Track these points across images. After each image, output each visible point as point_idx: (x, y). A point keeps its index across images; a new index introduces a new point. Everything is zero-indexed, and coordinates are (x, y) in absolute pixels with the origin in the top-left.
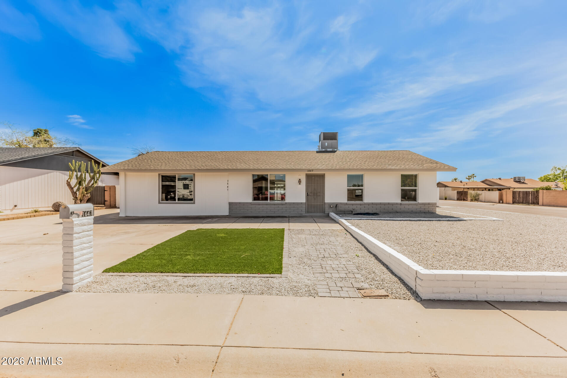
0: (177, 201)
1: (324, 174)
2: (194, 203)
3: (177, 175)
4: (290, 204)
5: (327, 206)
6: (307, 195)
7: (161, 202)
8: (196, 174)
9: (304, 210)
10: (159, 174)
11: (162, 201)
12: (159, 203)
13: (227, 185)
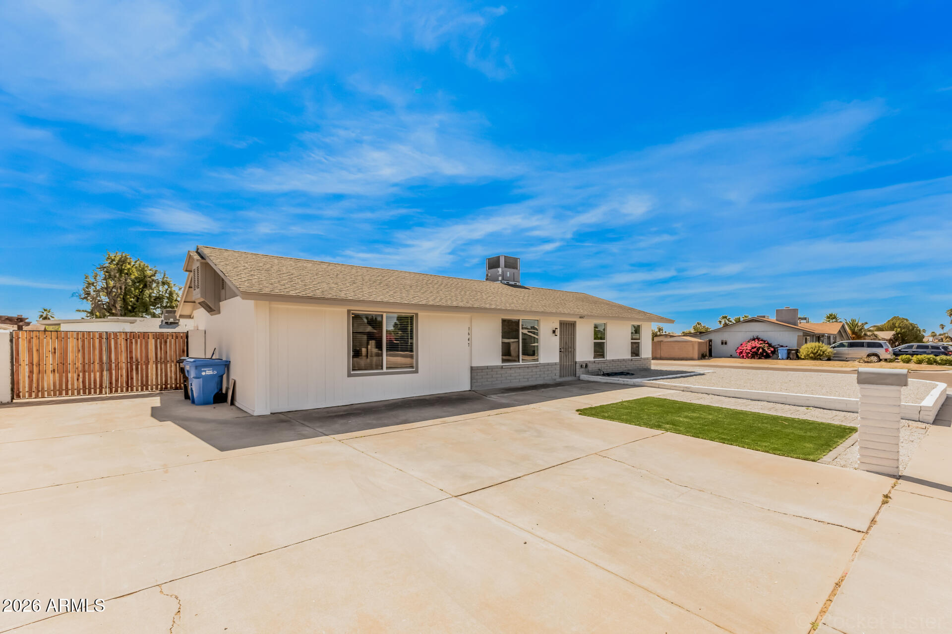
0: (385, 370)
1: (575, 322)
2: (416, 372)
3: (385, 315)
4: (544, 365)
5: (578, 366)
6: (560, 351)
7: (352, 373)
8: (421, 314)
9: (558, 374)
10: (349, 311)
11: (353, 370)
12: (349, 375)
13: (468, 337)
